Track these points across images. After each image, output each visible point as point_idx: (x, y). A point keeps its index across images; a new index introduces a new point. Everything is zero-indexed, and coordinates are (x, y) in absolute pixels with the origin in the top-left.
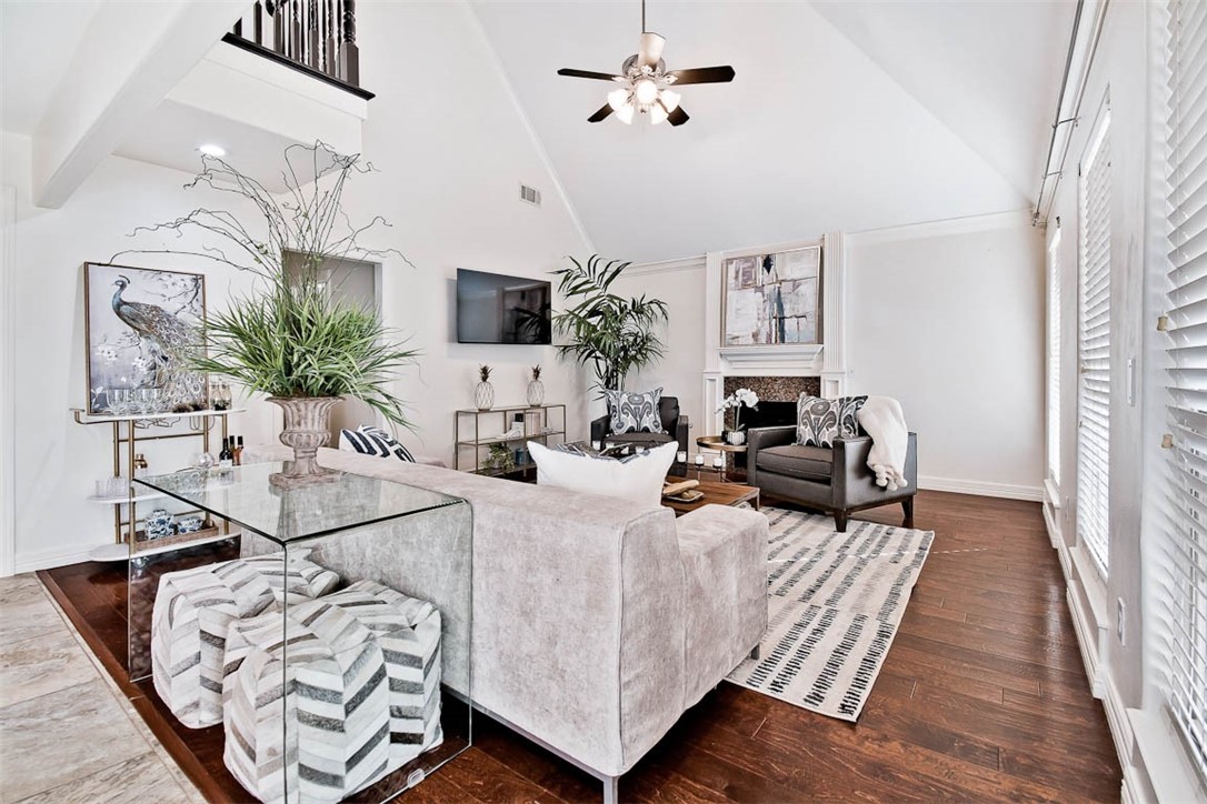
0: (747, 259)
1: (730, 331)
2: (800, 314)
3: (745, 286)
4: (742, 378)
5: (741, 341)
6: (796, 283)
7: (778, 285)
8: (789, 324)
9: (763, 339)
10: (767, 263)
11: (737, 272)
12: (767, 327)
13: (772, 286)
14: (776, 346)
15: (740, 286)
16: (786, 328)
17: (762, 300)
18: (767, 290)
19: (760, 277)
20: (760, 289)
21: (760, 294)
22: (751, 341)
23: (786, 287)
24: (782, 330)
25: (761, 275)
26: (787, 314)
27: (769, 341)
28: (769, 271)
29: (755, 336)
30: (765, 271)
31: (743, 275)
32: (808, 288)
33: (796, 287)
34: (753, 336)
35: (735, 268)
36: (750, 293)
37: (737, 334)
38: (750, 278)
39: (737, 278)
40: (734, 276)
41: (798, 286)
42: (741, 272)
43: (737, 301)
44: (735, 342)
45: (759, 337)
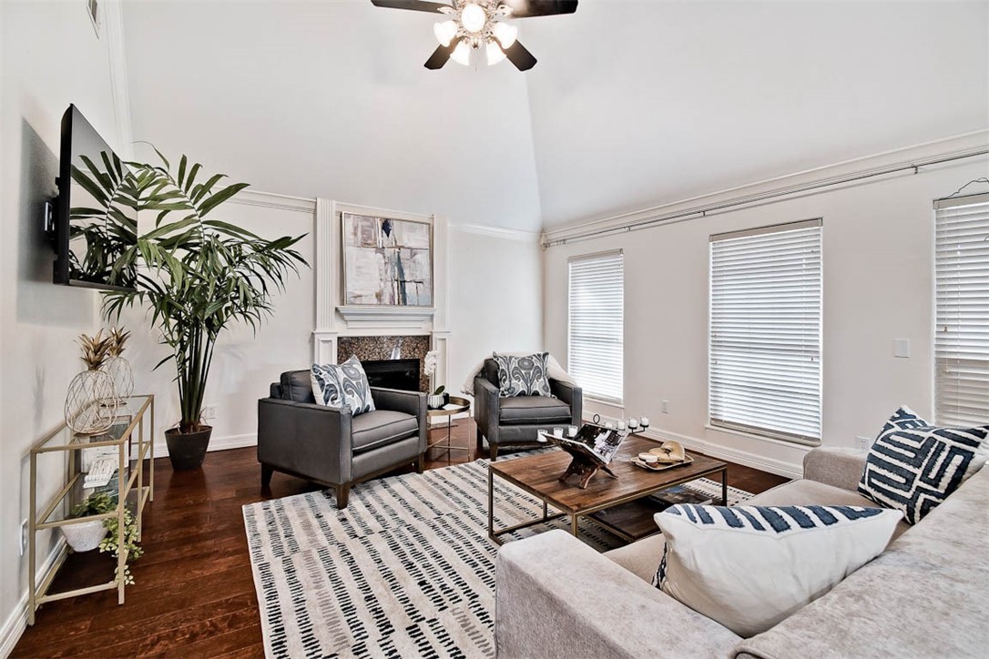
0: (365, 218)
1: (351, 288)
2: (418, 280)
3: (365, 244)
4: (357, 338)
5: (364, 300)
6: (413, 252)
7: (397, 250)
8: (410, 288)
9: (386, 299)
10: (386, 227)
11: (356, 228)
12: (389, 289)
13: (393, 250)
14: (400, 308)
15: (359, 244)
16: (407, 291)
17: (383, 262)
18: (389, 252)
19: (380, 238)
20: (381, 250)
21: (380, 255)
22: (375, 301)
23: (405, 254)
24: (404, 293)
25: (381, 238)
26: (407, 278)
27: (392, 302)
28: (388, 236)
29: (379, 296)
30: (385, 234)
31: (363, 233)
32: (422, 258)
33: (413, 255)
34: (377, 296)
35: (353, 224)
36: (370, 253)
37: (359, 294)
38: (370, 237)
39: (355, 234)
40: (352, 231)
41: (415, 255)
42: (360, 229)
43: (357, 258)
44: (358, 301)
45: (382, 298)
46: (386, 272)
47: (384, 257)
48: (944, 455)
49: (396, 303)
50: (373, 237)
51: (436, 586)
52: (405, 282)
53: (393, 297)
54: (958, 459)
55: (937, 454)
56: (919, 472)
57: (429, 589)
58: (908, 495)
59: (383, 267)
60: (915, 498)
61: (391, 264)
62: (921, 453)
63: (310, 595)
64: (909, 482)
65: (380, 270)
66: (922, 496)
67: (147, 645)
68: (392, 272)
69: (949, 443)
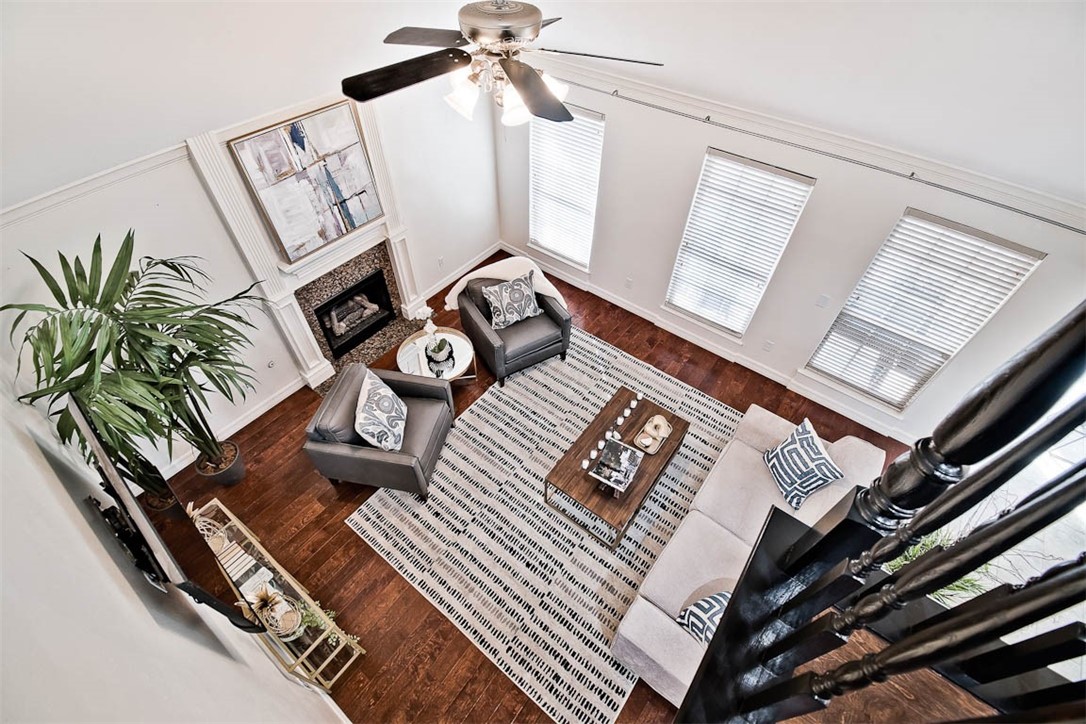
0: (263, 135)
1: (288, 241)
2: (359, 190)
3: (280, 176)
4: (312, 282)
5: (309, 248)
6: (342, 155)
7: (322, 163)
8: (353, 205)
9: (332, 233)
10: (297, 138)
11: (259, 160)
12: (331, 219)
13: (316, 166)
14: (349, 235)
15: (274, 180)
16: (351, 211)
17: (311, 188)
18: (312, 172)
19: (295, 158)
20: (302, 174)
21: (304, 182)
22: (321, 242)
23: (333, 163)
24: (349, 215)
25: (297, 157)
26: (346, 195)
27: (339, 234)
28: (304, 149)
29: (322, 234)
30: (298, 148)
31: (271, 162)
32: (355, 158)
33: (343, 160)
34: (320, 236)
35: (253, 154)
36: (291, 183)
37: (299, 243)
38: (282, 164)
39: (262, 169)
40: (258, 167)
41: (345, 158)
42: (265, 159)
43: (279, 201)
44: (302, 252)
45: (327, 234)
46: (320, 201)
47: (310, 181)
48: (815, 479)
49: (344, 231)
50: (286, 160)
51: (537, 564)
52: (345, 200)
53: (338, 226)
54: (821, 482)
55: (812, 477)
56: (799, 482)
57: (534, 569)
58: (789, 489)
59: (314, 196)
60: (792, 491)
61: (322, 186)
62: (806, 474)
63: (471, 599)
64: (792, 484)
65: (312, 201)
66: (796, 491)
67: (413, 673)
68: (327, 197)
69: (820, 475)
